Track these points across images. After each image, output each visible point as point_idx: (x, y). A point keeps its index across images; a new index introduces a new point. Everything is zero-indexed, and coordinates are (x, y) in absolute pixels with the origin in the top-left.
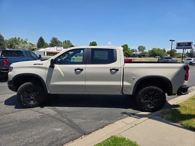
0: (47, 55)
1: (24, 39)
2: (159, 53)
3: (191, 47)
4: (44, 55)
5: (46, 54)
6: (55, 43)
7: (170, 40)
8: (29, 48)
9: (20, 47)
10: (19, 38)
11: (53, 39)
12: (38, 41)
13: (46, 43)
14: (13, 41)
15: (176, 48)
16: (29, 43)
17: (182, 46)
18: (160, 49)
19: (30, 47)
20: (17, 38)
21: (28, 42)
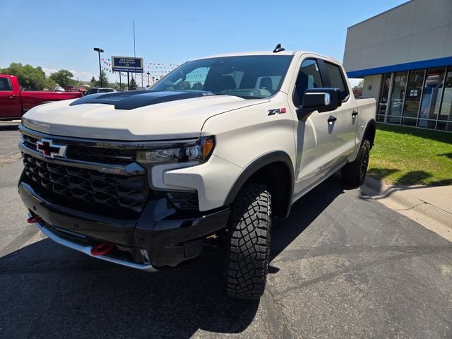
2: (32, 78)
3: (142, 70)
7: (95, 49)
15: (113, 69)
17: (124, 65)
18: (31, 67)
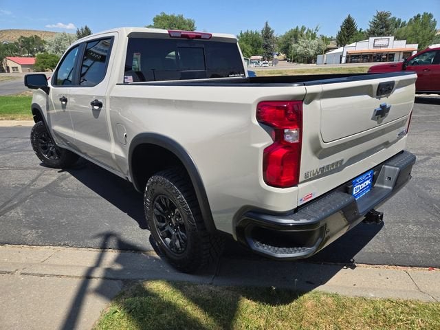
0: (347, 62)
1: (313, 29)
4: (341, 63)
5: (344, 60)
6: (383, 26)
8: (316, 48)
9: (299, 49)
10: (303, 29)
11: (377, 17)
12: (340, 29)
13: (361, 29)
14: (291, 37)
16: (319, 37)
19: (319, 45)
20: (300, 29)
21: (318, 35)
